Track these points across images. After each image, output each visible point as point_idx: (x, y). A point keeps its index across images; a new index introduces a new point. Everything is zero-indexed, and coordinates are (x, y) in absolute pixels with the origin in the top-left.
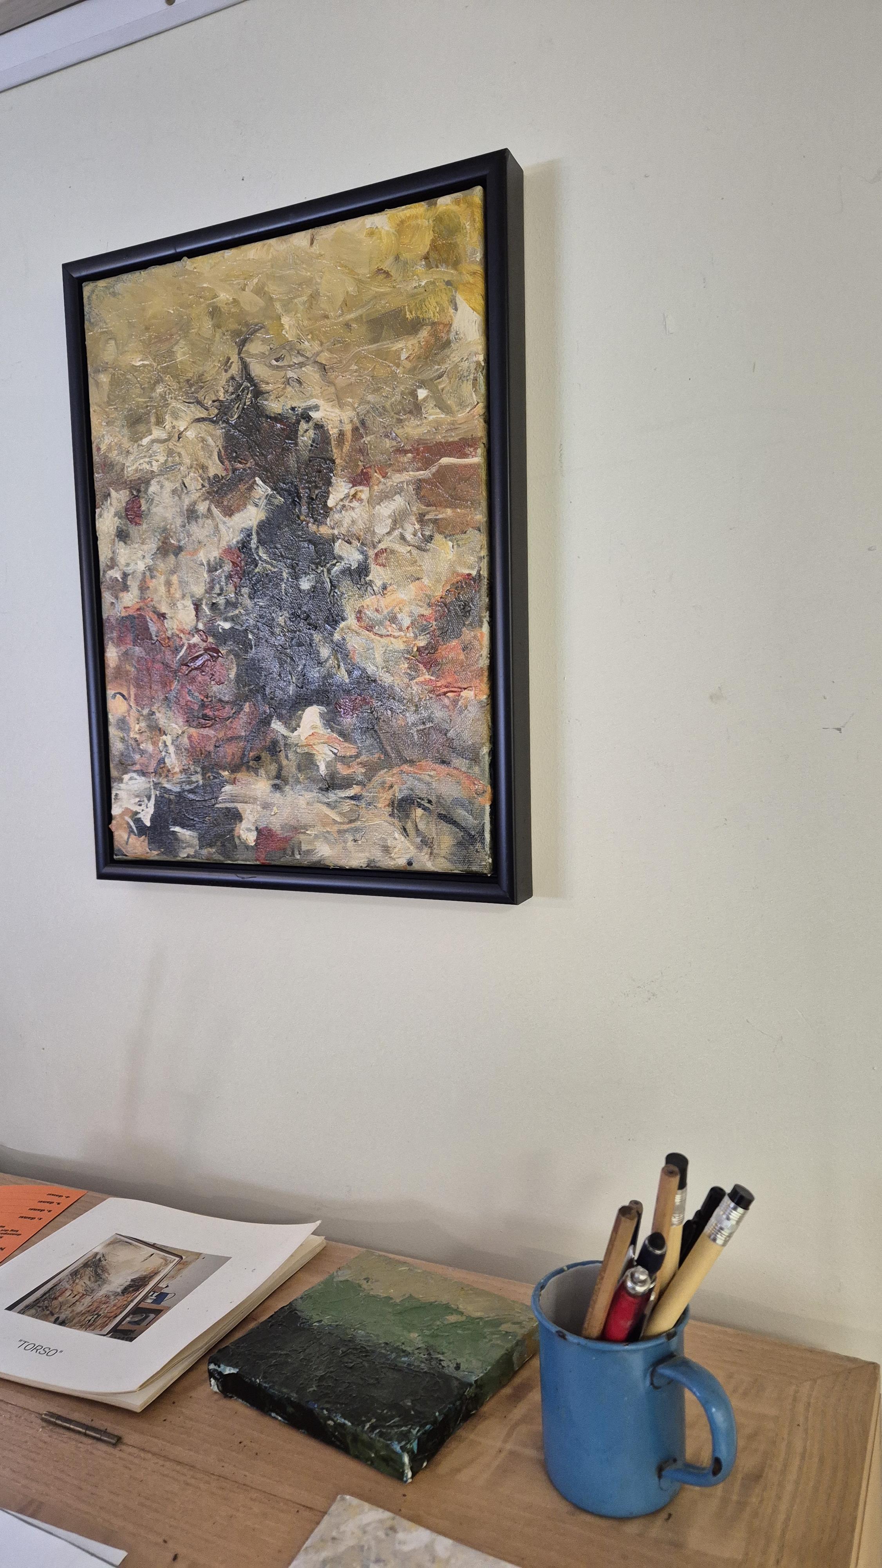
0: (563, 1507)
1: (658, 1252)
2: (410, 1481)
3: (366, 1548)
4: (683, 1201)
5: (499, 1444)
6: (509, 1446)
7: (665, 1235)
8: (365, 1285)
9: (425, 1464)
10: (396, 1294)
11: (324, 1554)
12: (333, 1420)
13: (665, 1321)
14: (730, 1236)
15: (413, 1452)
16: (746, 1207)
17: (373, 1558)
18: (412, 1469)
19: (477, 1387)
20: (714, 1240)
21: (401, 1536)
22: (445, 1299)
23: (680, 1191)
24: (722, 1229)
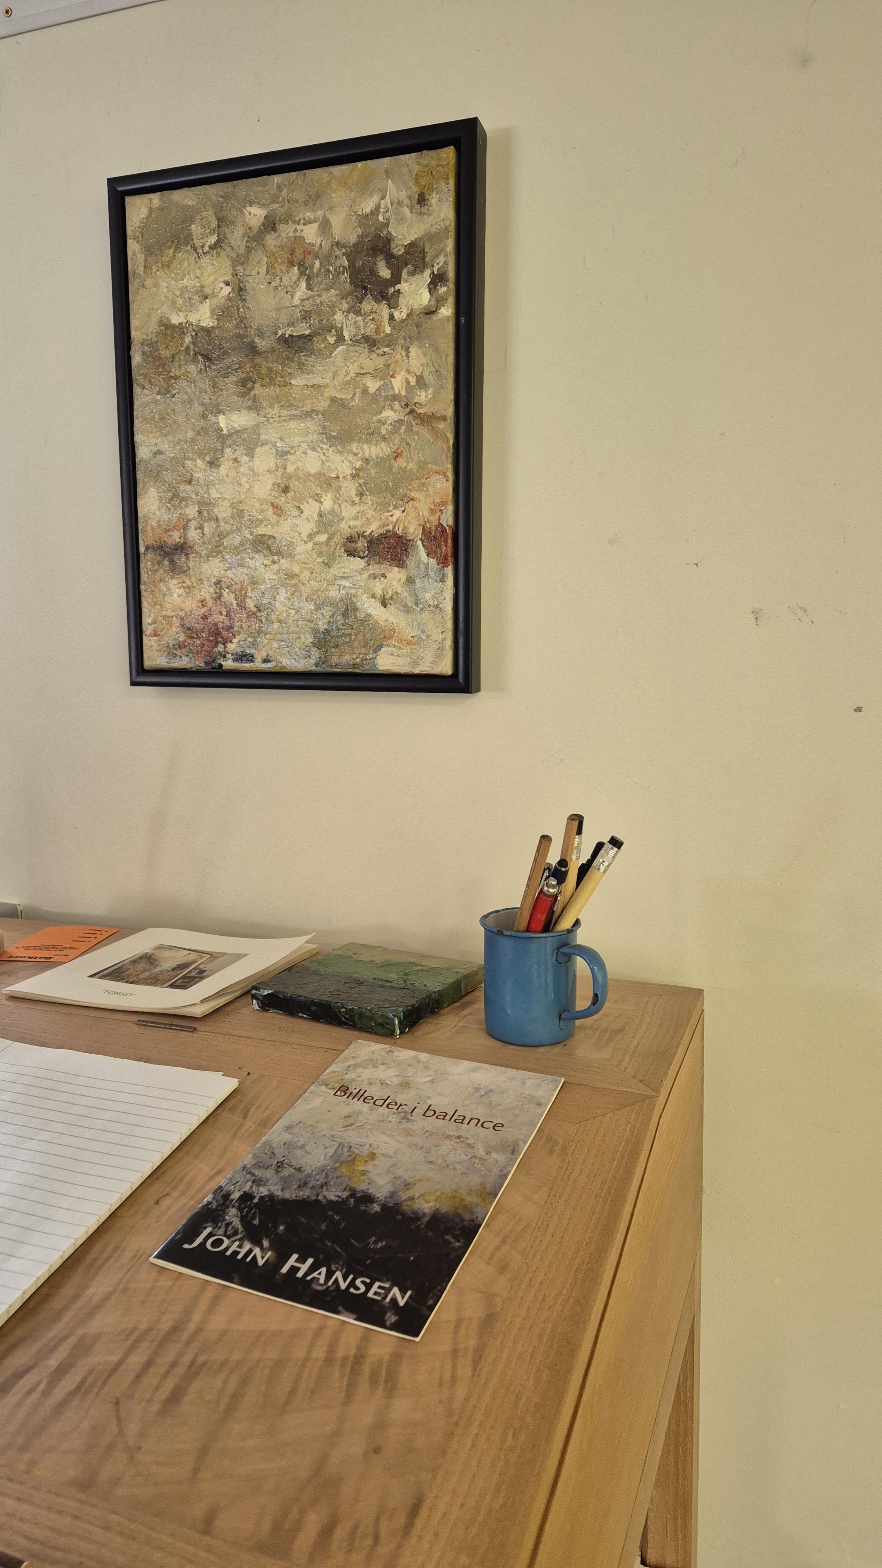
0: (499, 1044)
1: (563, 869)
2: (398, 1037)
3: (375, 1059)
4: (580, 844)
5: (454, 1024)
6: (461, 1024)
7: (568, 860)
8: (353, 956)
9: (407, 1029)
10: (378, 959)
11: (348, 1064)
12: (345, 1008)
13: (566, 924)
14: (608, 866)
15: (401, 1019)
16: (619, 848)
17: (380, 1063)
18: (399, 1028)
19: (439, 995)
20: (599, 869)
21: (396, 1054)
22: (412, 960)
23: (577, 836)
24: (604, 862)
